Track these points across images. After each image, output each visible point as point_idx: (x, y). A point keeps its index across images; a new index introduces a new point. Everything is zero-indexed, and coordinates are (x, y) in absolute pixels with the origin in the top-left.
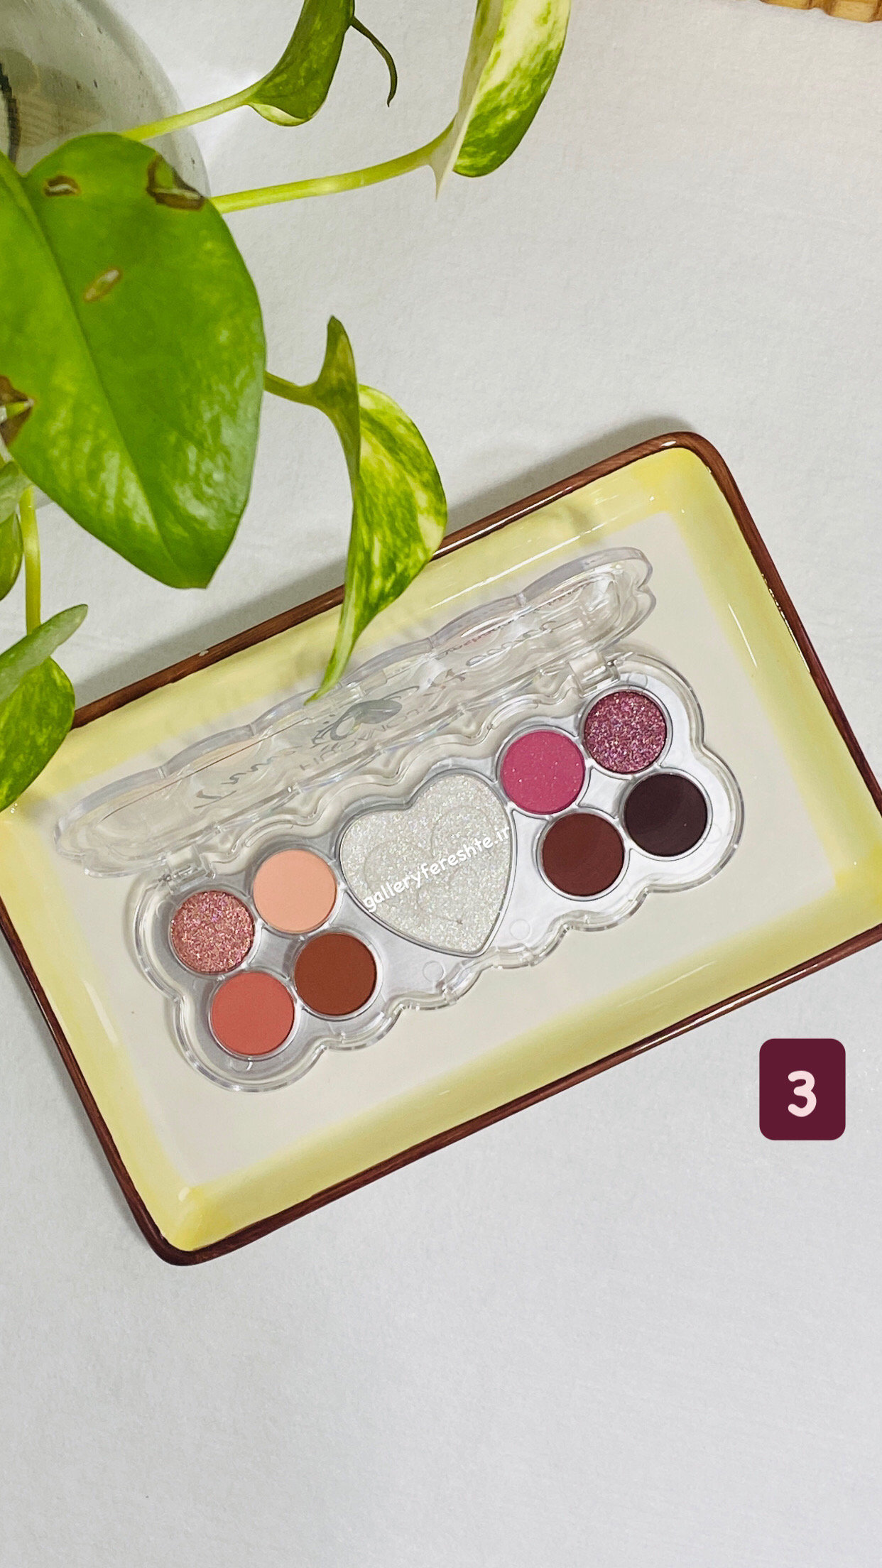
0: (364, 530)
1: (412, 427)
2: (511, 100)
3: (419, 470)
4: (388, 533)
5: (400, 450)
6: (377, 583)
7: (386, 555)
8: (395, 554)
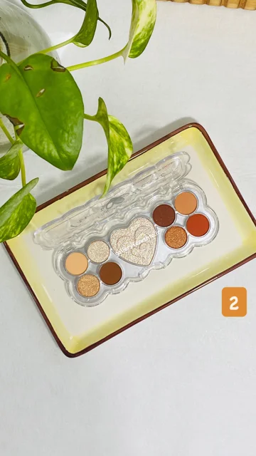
0: (111, 153)
1: (122, 125)
2: (142, 37)
3: (125, 136)
4: (118, 153)
5: (119, 131)
6: (115, 167)
7: (118, 159)
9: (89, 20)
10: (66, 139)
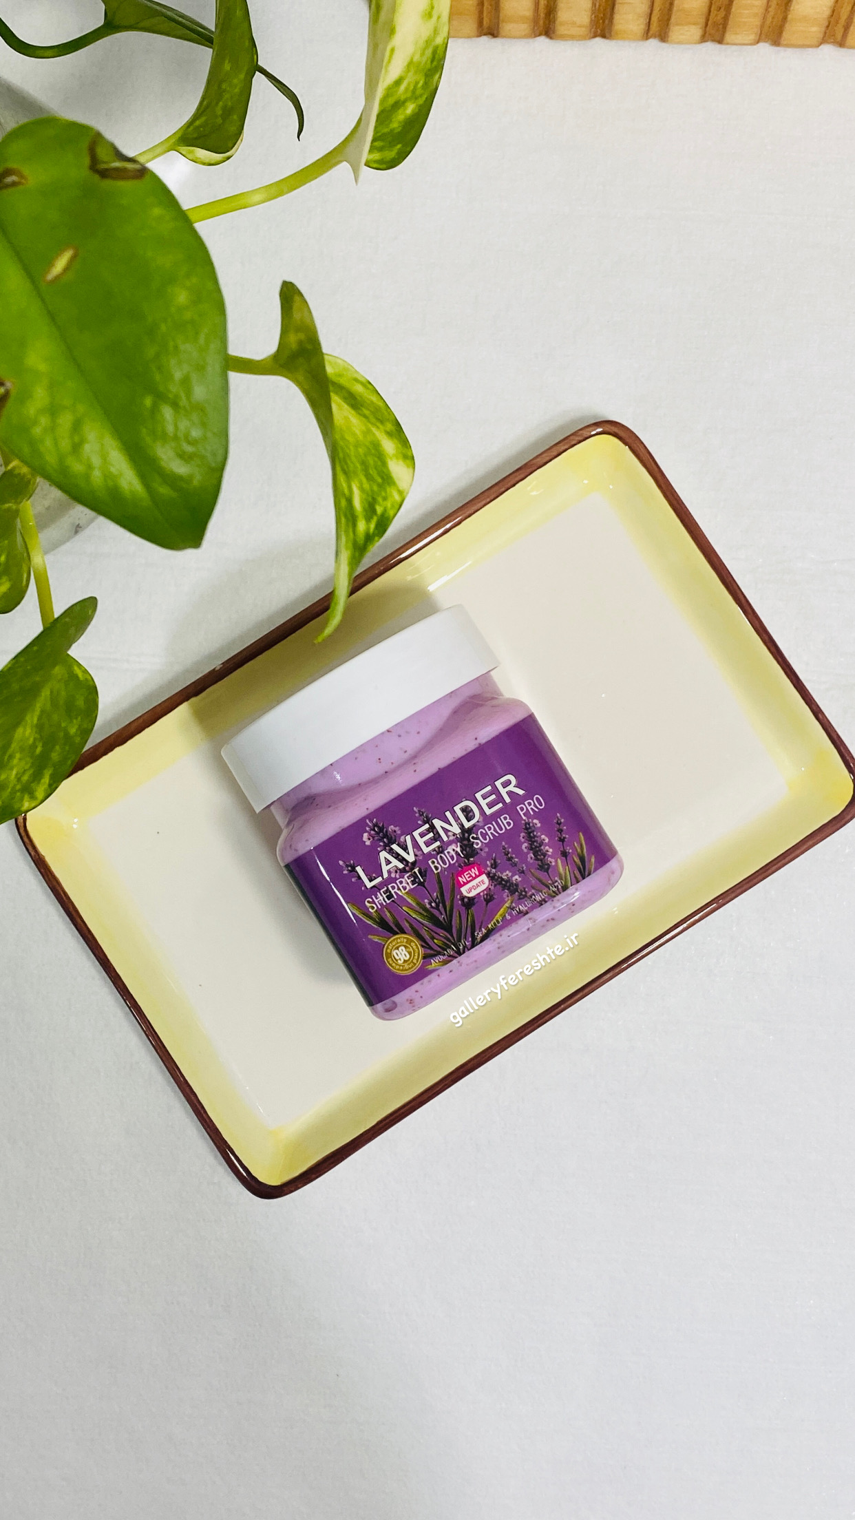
0: (342, 478)
1: (368, 384)
2: (409, 95)
3: (382, 422)
4: (364, 480)
5: (361, 406)
6: (362, 526)
7: (366, 500)
8: (374, 499)
9: (227, 66)
10: (170, 429)
